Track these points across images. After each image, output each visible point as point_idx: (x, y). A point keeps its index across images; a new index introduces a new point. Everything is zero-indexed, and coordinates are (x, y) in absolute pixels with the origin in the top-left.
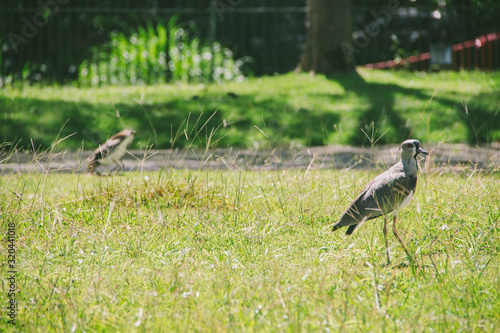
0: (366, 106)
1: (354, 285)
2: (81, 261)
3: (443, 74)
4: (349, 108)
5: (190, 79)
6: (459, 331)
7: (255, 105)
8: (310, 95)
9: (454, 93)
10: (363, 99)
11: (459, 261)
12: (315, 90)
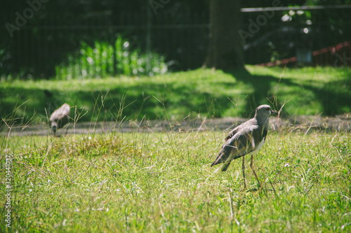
0: (251, 91)
1: (217, 202)
2: (31, 190)
3: (305, 69)
4: (239, 91)
5: (132, 75)
6: (285, 231)
7: (173, 90)
8: (211, 84)
9: (311, 81)
10: (248, 86)
11: (293, 186)
12: (215, 80)
